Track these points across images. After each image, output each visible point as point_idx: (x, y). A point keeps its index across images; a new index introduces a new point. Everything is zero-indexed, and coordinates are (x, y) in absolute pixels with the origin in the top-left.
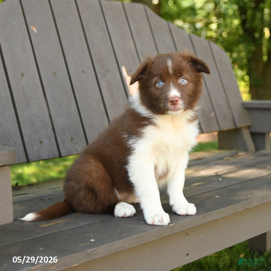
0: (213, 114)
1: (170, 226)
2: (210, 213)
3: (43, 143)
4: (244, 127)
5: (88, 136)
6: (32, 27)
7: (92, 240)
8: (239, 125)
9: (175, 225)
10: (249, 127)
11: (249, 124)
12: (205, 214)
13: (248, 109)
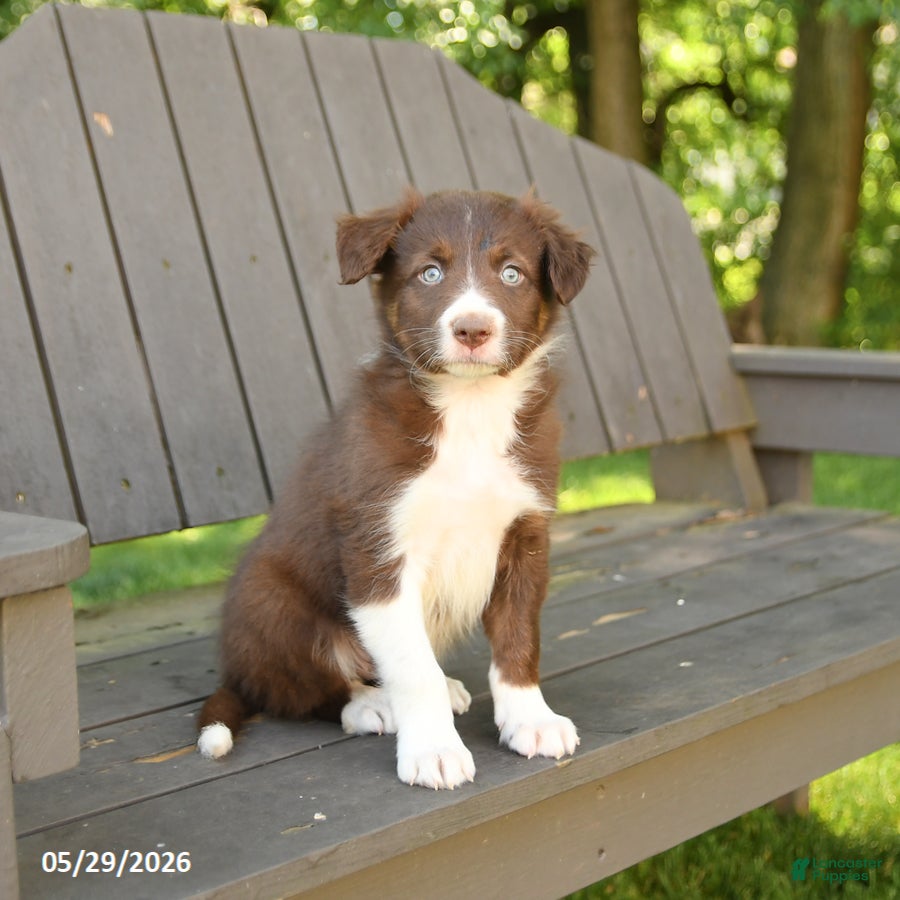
0: (642, 393)
1: (557, 767)
2: (673, 722)
3: (134, 485)
4: (735, 432)
5: (268, 462)
6: (97, 117)
7: (318, 816)
8: (719, 426)
9: (571, 763)
10: (749, 432)
11: (750, 421)
12: (661, 727)
13: (749, 375)
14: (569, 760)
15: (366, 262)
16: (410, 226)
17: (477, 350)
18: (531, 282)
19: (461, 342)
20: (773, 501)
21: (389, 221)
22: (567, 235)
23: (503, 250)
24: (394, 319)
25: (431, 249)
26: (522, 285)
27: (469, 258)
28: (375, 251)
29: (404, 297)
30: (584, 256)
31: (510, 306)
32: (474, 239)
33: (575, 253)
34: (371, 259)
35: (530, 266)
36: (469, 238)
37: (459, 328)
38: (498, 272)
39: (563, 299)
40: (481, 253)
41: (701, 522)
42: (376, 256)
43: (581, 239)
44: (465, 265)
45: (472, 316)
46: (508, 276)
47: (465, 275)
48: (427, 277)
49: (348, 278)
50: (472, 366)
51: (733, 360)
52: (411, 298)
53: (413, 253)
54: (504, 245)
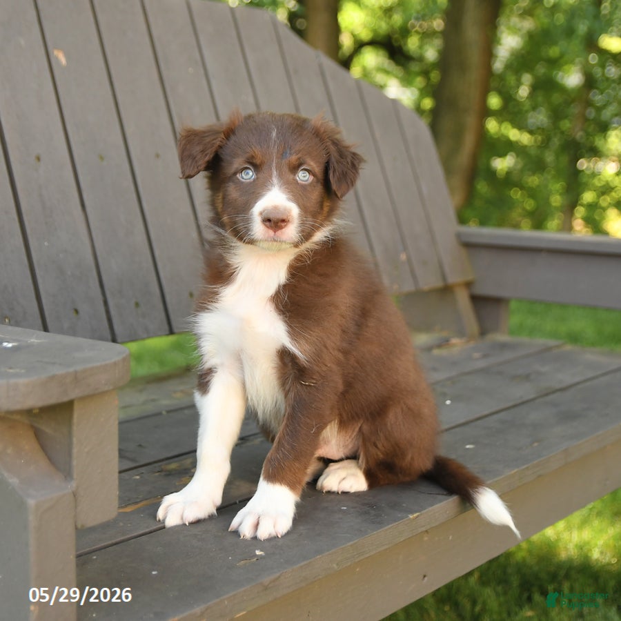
0: (403, 257)
1: (410, 519)
3: (80, 313)
4: (459, 285)
5: (168, 298)
6: (55, 52)
7: (258, 553)
8: (453, 279)
9: (418, 516)
10: (468, 285)
11: (470, 278)
13: (469, 246)
14: (417, 514)
15: (200, 163)
16: (233, 138)
17: (279, 232)
18: (318, 181)
19: (268, 227)
20: (483, 332)
21: (217, 132)
22: (344, 147)
23: (299, 159)
24: (220, 206)
25: (247, 155)
26: (311, 183)
27: (274, 164)
28: (206, 155)
29: (226, 190)
30: (356, 163)
31: (303, 199)
32: (278, 151)
33: (349, 161)
34: (203, 160)
35: (318, 169)
36: (274, 151)
37: (266, 216)
38: (295, 175)
39: (339, 195)
40: (284, 161)
41: (439, 346)
42: (207, 158)
43: (353, 150)
44: (271, 170)
45: (276, 208)
46: (303, 177)
47: (271, 176)
48: (243, 175)
49: (187, 174)
50: (275, 243)
51: (458, 236)
52: (233, 192)
53: (234, 158)
54: (299, 155)
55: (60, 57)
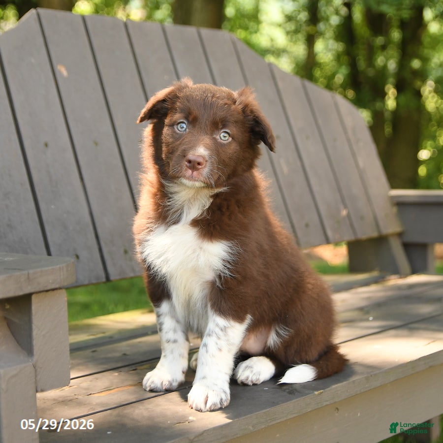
0: (344, 213)
1: (315, 394)
2: (375, 373)
3: (81, 258)
6: (59, 67)
7: (191, 418)
9: (322, 393)
10: (400, 235)
12: (368, 375)
14: (321, 391)
41: (376, 282)
55: (62, 70)
